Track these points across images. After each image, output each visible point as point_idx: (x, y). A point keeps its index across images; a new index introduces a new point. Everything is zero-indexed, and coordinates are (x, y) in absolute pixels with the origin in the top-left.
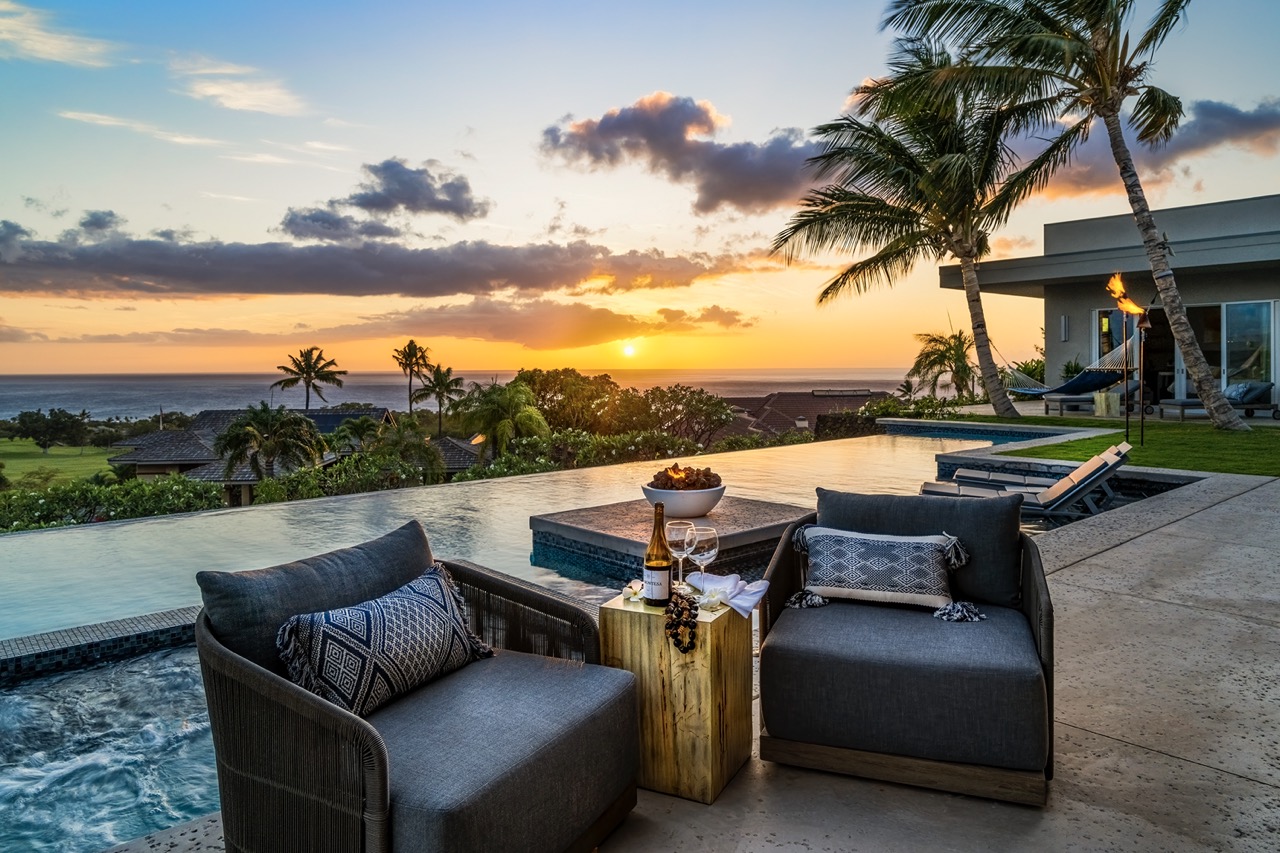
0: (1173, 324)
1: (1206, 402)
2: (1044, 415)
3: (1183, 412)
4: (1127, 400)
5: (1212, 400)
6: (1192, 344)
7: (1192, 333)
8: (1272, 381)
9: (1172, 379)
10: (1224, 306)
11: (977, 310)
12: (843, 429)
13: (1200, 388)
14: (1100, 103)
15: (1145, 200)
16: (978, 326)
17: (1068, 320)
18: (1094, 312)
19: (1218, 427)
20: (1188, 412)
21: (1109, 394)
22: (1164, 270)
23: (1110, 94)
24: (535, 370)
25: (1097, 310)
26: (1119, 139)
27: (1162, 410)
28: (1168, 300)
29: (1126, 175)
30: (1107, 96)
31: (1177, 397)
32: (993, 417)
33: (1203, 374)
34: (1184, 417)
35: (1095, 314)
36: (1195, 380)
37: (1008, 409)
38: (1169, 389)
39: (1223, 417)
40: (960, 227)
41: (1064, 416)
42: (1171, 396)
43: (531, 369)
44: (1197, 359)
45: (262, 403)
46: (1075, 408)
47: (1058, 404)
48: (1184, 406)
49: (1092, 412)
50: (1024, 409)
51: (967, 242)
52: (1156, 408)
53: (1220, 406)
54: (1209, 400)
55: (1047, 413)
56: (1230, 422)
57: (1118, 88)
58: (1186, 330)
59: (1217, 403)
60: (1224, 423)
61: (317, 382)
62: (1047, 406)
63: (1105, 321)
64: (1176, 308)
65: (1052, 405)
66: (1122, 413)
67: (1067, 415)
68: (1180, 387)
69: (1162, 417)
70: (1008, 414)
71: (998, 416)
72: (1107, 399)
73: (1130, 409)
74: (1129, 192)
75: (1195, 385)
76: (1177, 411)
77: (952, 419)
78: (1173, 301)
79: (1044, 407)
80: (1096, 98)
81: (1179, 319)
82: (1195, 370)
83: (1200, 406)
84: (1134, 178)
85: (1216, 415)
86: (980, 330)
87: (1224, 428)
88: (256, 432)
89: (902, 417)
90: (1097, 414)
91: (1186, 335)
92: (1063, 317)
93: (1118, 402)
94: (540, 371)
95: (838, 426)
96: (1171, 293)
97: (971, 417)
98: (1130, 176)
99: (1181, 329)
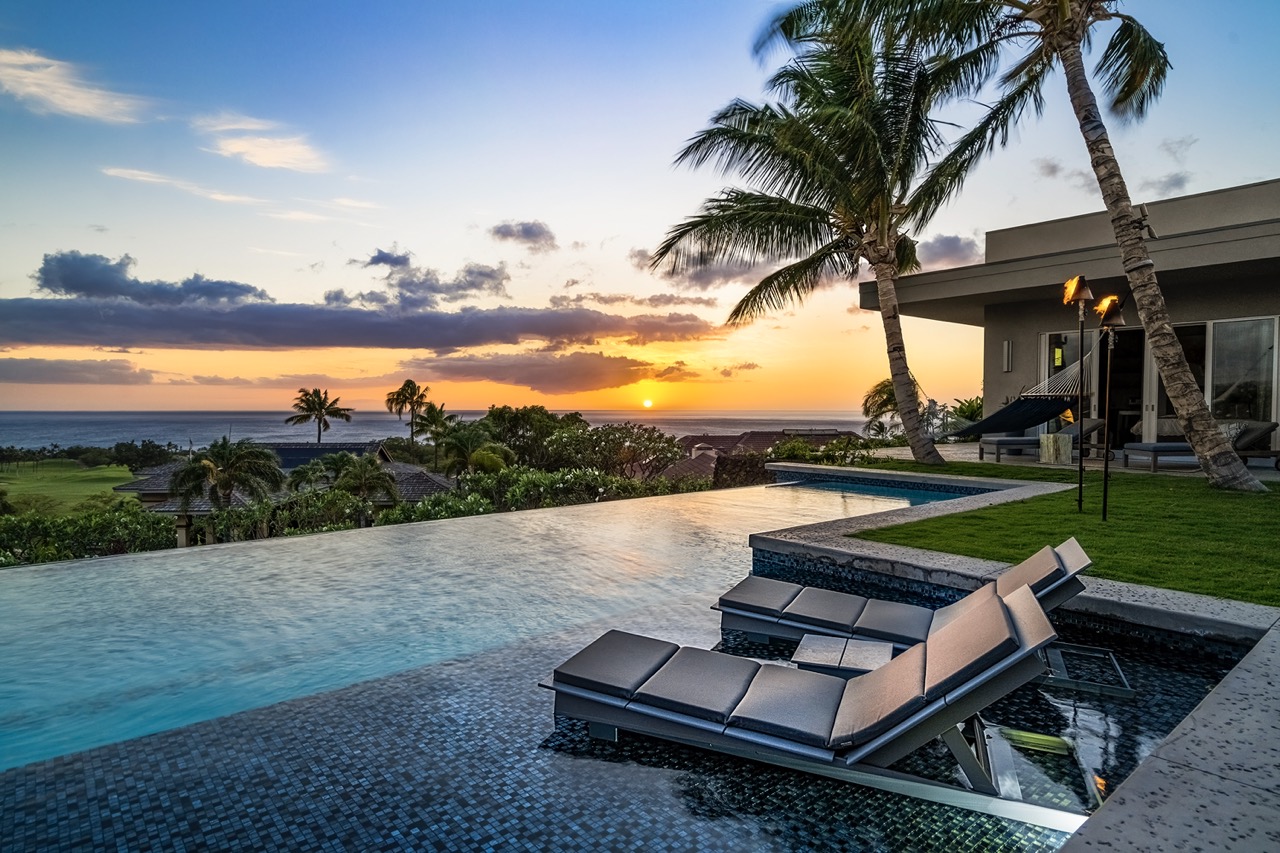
0: (1152, 336)
1: (1198, 448)
2: (978, 461)
3: (1155, 460)
4: (1081, 443)
5: (1208, 445)
6: (1179, 364)
7: (1179, 348)
8: (1274, 420)
9: (1139, 418)
10: (1210, 324)
11: (894, 329)
12: (743, 473)
13: (1189, 427)
14: (1054, 29)
15: (1115, 161)
16: (895, 349)
17: (1013, 346)
18: (1043, 336)
19: (1217, 486)
20: (1162, 459)
21: (1058, 435)
22: (1140, 259)
23: (1069, 15)
24: (505, 407)
25: (1048, 334)
26: (1080, 78)
27: (1126, 457)
28: (1145, 302)
29: (1088, 127)
30: (1064, 15)
31: (1145, 440)
32: (910, 462)
33: (1195, 408)
34: (1157, 467)
35: (1045, 340)
36: (1182, 417)
37: (929, 453)
38: (1133, 430)
39: (1224, 471)
40: (874, 225)
41: (1002, 463)
42: (1139, 438)
43: (501, 406)
44: (1187, 385)
45: (224, 438)
46: (1018, 453)
47: (995, 447)
48: (1157, 452)
49: (1037, 458)
50: (951, 452)
51: (882, 244)
52: (1119, 454)
53: (1220, 454)
54: (1203, 445)
55: (981, 458)
56: (1235, 478)
57: (1081, 7)
58: (1171, 344)
59: (1216, 451)
60: (1226, 480)
61: (327, 418)
62: (982, 450)
63: (1058, 353)
64: (1157, 312)
65: (987, 448)
66: (1074, 459)
67: (1006, 460)
68: (1149, 429)
69: (1126, 465)
70: (929, 460)
71: (917, 462)
72: (1056, 441)
73: (1084, 453)
74: (1092, 151)
75: (1183, 423)
76: (1147, 459)
77: (860, 465)
78: (1152, 303)
79: (978, 451)
80: (1048, 22)
81: (1162, 328)
82: (1183, 401)
83: (1189, 452)
84: (1099, 131)
85: (1214, 467)
86: (896, 354)
87: (1225, 488)
88: (212, 465)
89: (807, 461)
90: (1043, 460)
91: (1171, 351)
92: (1006, 343)
93: (1070, 445)
94: (509, 408)
95: (737, 470)
96: (1150, 292)
97: (887, 463)
98: (1095, 128)
99: (1163, 342)
